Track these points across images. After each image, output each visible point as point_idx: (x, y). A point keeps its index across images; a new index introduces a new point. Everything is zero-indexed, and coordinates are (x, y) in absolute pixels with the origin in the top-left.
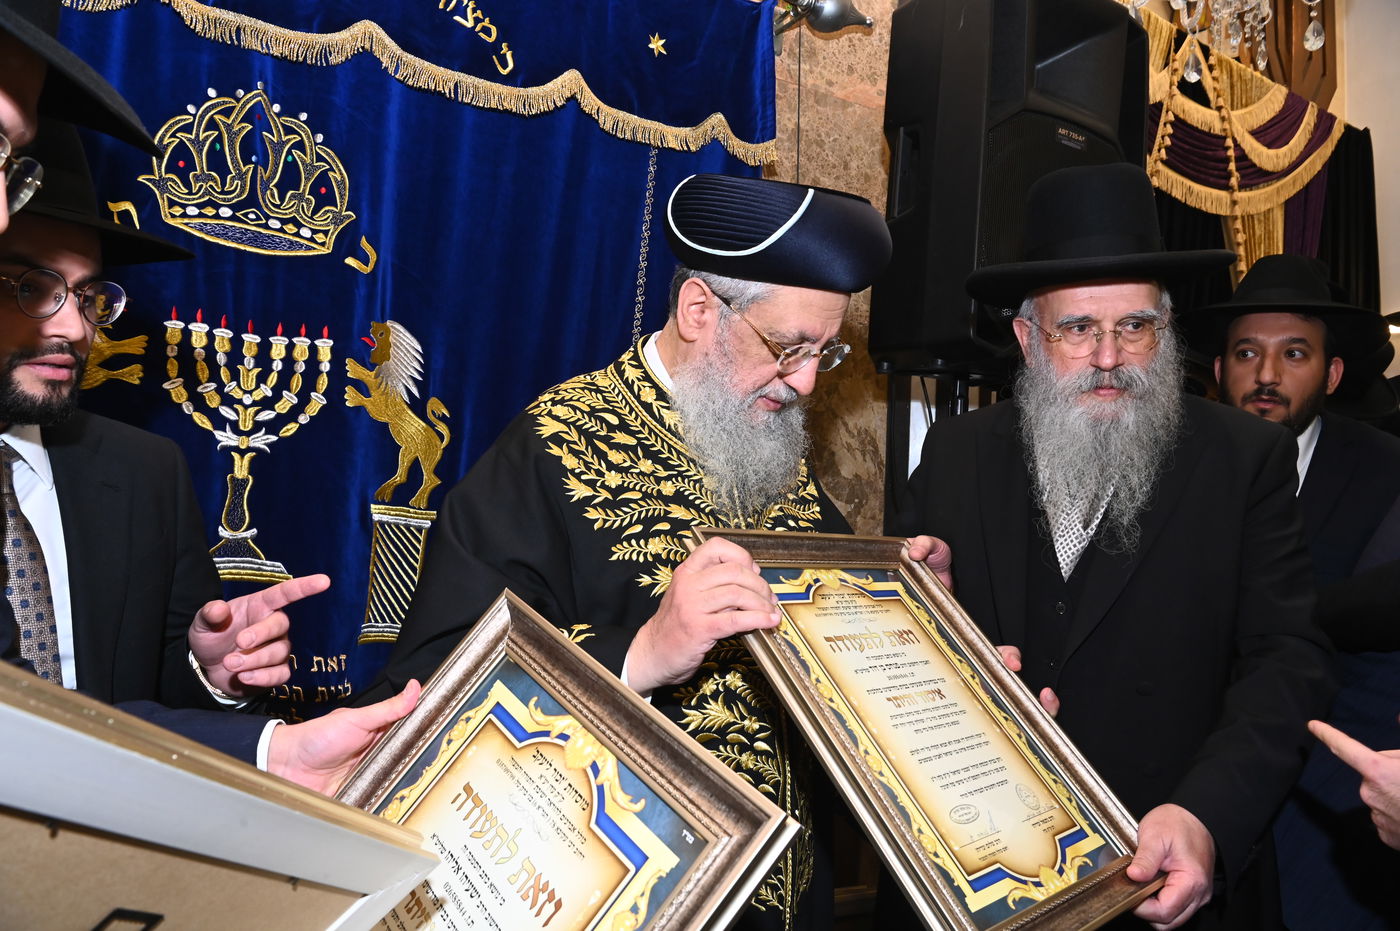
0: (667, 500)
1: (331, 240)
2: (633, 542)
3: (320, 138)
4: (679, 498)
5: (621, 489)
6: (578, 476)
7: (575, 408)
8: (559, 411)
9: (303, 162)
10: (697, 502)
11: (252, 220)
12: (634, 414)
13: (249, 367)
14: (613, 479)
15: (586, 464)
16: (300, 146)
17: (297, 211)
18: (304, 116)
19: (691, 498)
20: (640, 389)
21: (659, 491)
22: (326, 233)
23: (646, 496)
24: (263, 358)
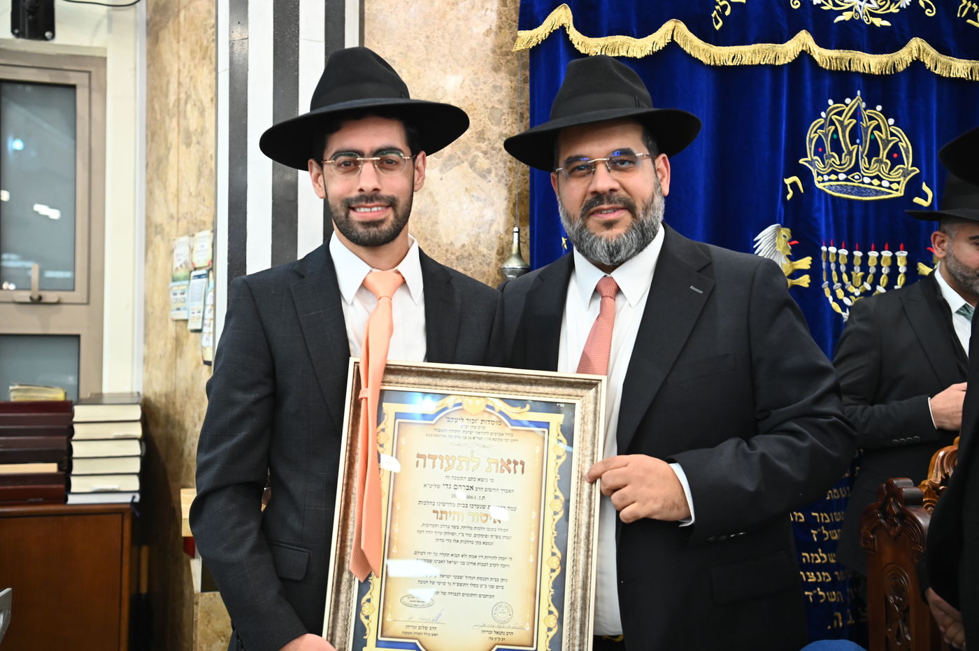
1: (902, 187)
3: (891, 121)
9: (881, 138)
11: (857, 180)
13: (858, 273)
16: (878, 128)
17: (879, 171)
18: (879, 108)
22: (898, 183)
24: (864, 267)
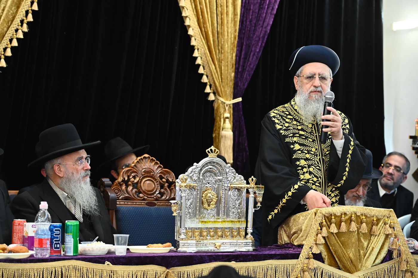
0: (299, 130)
2: (290, 138)
4: (302, 130)
5: (289, 127)
6: (278, 124)
7: (279, 111)
8: (276, 111)
10: (306, 130)
12: (292, 112)
14: (287, 125)
15: (281, 122)
19: (305, 129)
20: (294, 106)
21: (297, 128)
23: (294, 129)
